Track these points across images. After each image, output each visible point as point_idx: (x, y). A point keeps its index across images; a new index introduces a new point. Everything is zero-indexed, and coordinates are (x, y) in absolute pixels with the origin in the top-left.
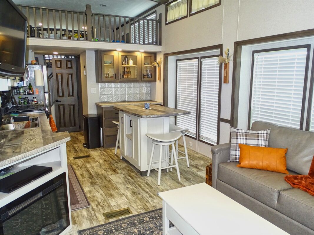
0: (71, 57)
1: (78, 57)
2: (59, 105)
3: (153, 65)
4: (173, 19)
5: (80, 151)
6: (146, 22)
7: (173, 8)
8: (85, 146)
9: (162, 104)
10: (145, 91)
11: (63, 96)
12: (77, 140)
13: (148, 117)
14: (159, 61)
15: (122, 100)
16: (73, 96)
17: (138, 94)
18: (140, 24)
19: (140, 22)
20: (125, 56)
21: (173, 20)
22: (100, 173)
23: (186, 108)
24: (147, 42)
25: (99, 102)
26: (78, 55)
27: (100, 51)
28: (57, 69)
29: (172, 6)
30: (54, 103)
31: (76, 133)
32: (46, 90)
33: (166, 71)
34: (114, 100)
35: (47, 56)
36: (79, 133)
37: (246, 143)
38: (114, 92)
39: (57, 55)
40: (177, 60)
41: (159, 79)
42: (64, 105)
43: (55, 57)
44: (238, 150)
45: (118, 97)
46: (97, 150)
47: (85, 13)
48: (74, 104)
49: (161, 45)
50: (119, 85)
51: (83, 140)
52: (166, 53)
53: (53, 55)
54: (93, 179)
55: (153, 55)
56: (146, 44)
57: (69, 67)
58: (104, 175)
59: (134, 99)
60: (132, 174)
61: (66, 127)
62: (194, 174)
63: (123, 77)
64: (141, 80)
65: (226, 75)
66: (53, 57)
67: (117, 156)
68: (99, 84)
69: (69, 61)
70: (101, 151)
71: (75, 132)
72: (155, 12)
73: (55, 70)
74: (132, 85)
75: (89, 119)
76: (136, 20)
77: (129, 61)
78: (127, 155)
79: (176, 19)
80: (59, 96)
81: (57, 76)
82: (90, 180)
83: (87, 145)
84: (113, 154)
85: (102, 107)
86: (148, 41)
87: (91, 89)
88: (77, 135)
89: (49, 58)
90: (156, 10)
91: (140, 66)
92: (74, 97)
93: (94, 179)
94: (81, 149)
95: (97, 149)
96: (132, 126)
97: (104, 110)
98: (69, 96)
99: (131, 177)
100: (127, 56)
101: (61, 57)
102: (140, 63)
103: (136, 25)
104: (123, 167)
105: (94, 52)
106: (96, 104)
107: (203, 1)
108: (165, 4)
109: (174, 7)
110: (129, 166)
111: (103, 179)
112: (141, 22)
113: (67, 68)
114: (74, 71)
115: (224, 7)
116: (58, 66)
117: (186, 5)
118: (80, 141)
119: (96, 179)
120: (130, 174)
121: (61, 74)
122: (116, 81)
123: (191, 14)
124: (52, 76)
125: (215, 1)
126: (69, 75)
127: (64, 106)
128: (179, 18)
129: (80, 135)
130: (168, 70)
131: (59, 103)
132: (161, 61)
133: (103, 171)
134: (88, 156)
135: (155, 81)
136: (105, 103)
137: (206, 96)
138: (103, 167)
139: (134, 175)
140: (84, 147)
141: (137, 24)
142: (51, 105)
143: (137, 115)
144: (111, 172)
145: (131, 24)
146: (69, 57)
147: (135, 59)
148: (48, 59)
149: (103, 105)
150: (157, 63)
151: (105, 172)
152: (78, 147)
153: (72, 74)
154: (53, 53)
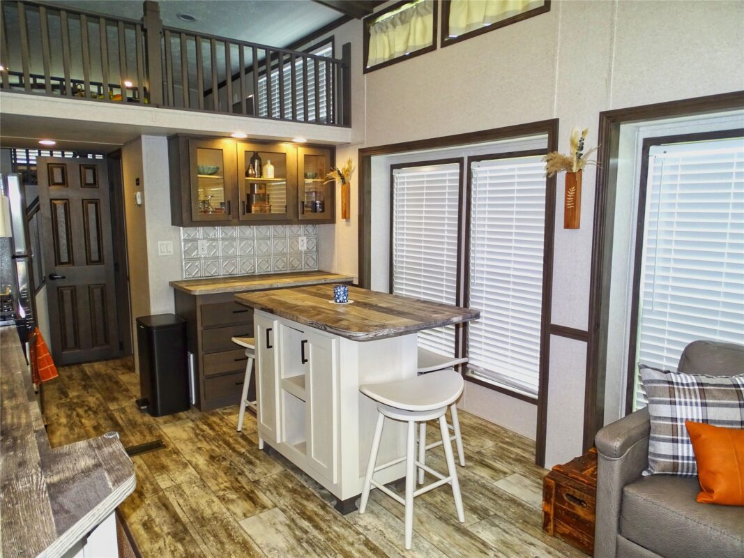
0: (94, 157)
1: (114, 157)
2: (58, 288)
3: (327, 179)
4: (387, 57)
5: (130, 428)
6: (310, 65)
7: (387, 28)
8: (142, 408)
9: (356, 282)
10: (305, 248)
11: (71, 261)
12: (115, 387)
13: (370, 336)
14: (344, 169)
15: (243, 273)
16: (100, 261)
17: (285, 255)
18: (296, 69)
19: (296, 64)
20: (252, 154)
21: (386, 60)
22: (208, 513)
23: (422, 291)
24: (314, 118)
25: (180, 279)
26: (115, 149)
27: (185, 137)
28: (52, 188)
29: (385, 22)
30: (43, 282)
31: (111, 363)
32: (20, 249)
33: (365, 195)
34: (222, 273)
35: (21, 154)
36: (118, 362)
37: (705, 418)
38: (223, 249)
39: (51, 149)
40: (393, 167)
41: (346, 215)
42: (75, 286)
43: (46, 154)
44: (680, 441)
45: (233, 264)
46: (180, 419)
47: (142, 26)
48: (105, 284)
49: (350, 127)
50: (237, 231)
51: (134, 385)
52: (365, 146)
53: (41, 148)
54: (189, 542)
55: (327, 153)
56: (311, 122)
57: (88, 182)
58: (222, 521)
59: (276, 269)
60: (311, 506)
61: (80, 349)
62: (487, 489)
63: (249, 210)
64: (296, 219)
65: (574, 205)
66: (40, 153)
67: (244, 437)
68: (181, 228)
69: (87, 167)
70: (193, 421)
71: (106, 359)
72: (332, 39)
73: (46, 192)
74: (270, 230)
75: (155, 331)
76: (285, 58)
77: (264, 168)
78: (284, 440)
79: (395, 57)
80: (58, 262)
81: (53, 208)
82: (179, 546)
83: (150, 404)
84: (232, 433)
85: (195, 296)
86: (317, 114)
87: (159, 243)
88: (114, 369)
89: (28, 159)
90: (333, 36)
91: (295, 181)
92: (103, 264)
93: (193, 541)
94: (131, 418)
95: (182, 414)
96: (307, 361)
97: (199, 303)
98: (89, 261)
99: (310, 519)
100: (260, 154)
101: (63, 155)
102: (294, 172)
103: (272, 75)
104: (275, 480)
105: (167, 141)
106: (171, 284)
107: (487, 3)
108: (363, 18)
109: (390, 26)
110: (292, 473)
111: (223, 536)
112: (299, 63)
113: (82, 186)
114: (103, 193)
115: (560, 17)
116: (56, 181)
117: (431, 17)
118: (127, 390)
119: (197, 537)
120: (304, 506)
121: (65, 201)
122: (230, 221)
123: (446, 40)
124: (38, 209)
125: (523, 2)
126: (89, 205)
127: (74, 290)
128: (407, 54)
129: (124, 371)
130: (369, 192)
131: (60, 283)
132: (350, 167)
133: (215, 499)
134: (158, 445)
135: (332, 220)
136: (198, 282)
137: (485, 260)
138: (212, 484)
139: (315, 509)
140: (142, 411)
141: (275, 74)
142: (36, 288)
143: (328, 329)
144: (240, 502)
145: (261, 74)
146: (87, 156)
147: (280, 161)
148: (25, 162)
149: (198, 290)
150: (340, 174)
151: (222, 506)
152: (123, 410)
153: (96, 202)
154: (40, 142)
